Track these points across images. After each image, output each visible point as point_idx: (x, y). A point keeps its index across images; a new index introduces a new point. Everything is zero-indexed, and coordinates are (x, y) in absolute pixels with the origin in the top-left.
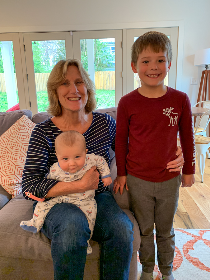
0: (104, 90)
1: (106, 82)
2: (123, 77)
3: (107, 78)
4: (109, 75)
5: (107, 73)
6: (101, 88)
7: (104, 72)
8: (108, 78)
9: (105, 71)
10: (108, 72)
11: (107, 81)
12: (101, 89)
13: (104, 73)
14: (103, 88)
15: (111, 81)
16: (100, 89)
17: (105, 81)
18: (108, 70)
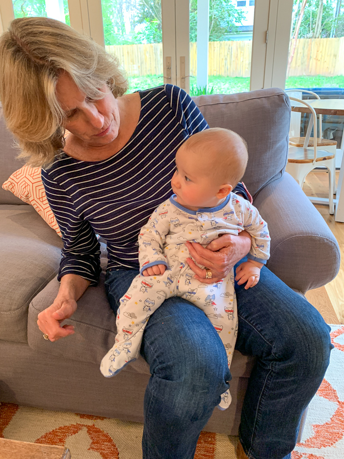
0: (220, 77)
1: (224, 61)
2: (268, 42)
3: (226, 54)
4: (230, 48)
5: (227, 44)
6: (215, 72)
7: (221, 42)
8: (228, 54)
9: (224, 41)
10: (230, 42)
11: (226, 59)
12: (215, 75)
13: (221, 44)
14: (218, 74)
15: (233, 59)
16: (212, 74)
17: (222, 59)
18: (229, 40)
